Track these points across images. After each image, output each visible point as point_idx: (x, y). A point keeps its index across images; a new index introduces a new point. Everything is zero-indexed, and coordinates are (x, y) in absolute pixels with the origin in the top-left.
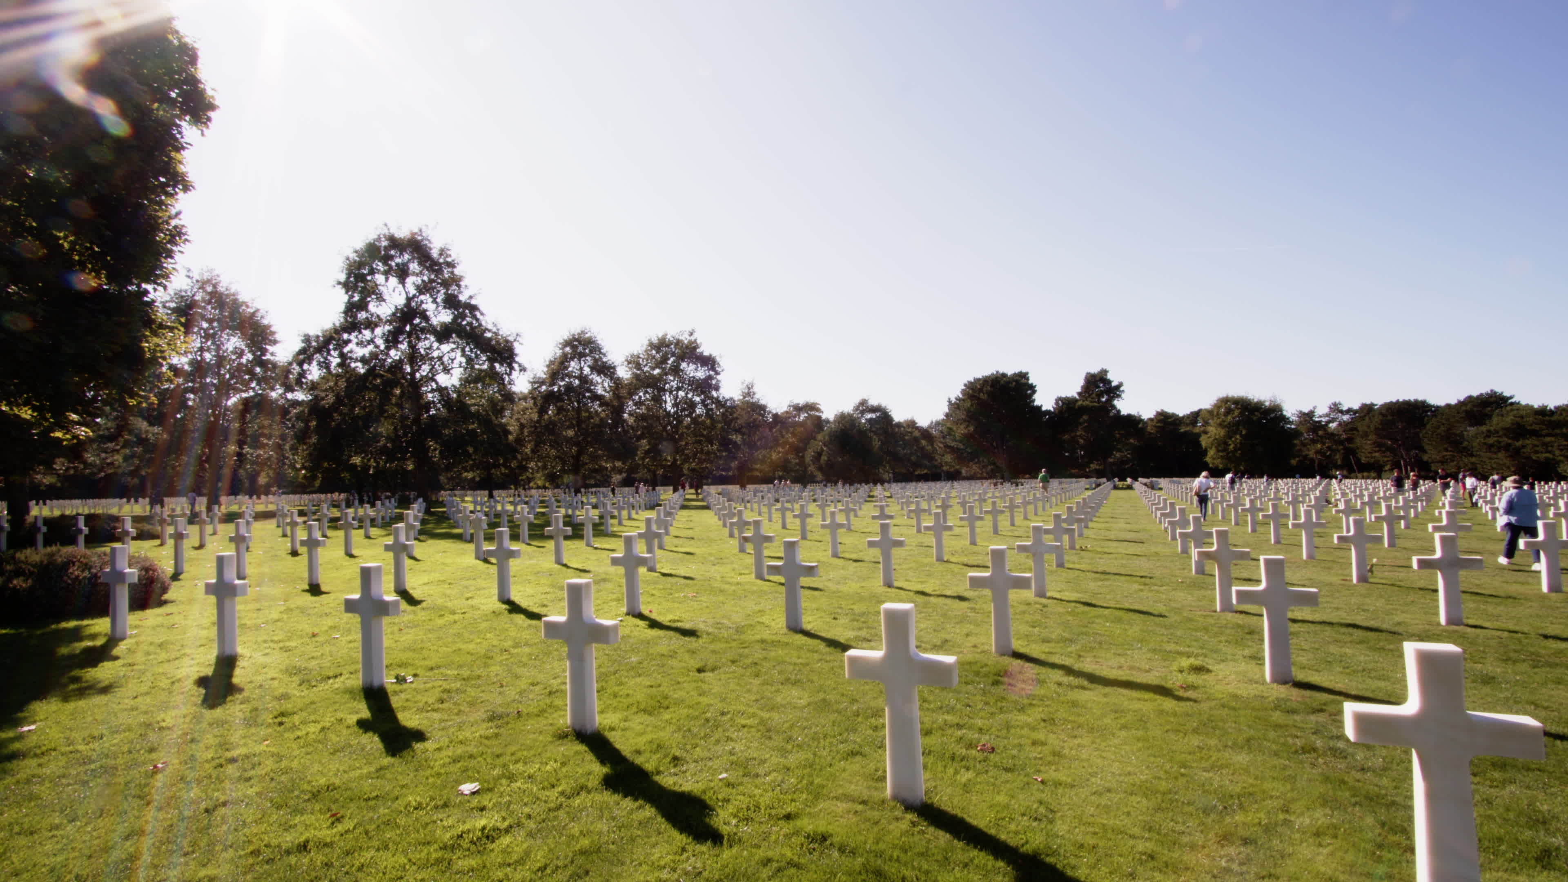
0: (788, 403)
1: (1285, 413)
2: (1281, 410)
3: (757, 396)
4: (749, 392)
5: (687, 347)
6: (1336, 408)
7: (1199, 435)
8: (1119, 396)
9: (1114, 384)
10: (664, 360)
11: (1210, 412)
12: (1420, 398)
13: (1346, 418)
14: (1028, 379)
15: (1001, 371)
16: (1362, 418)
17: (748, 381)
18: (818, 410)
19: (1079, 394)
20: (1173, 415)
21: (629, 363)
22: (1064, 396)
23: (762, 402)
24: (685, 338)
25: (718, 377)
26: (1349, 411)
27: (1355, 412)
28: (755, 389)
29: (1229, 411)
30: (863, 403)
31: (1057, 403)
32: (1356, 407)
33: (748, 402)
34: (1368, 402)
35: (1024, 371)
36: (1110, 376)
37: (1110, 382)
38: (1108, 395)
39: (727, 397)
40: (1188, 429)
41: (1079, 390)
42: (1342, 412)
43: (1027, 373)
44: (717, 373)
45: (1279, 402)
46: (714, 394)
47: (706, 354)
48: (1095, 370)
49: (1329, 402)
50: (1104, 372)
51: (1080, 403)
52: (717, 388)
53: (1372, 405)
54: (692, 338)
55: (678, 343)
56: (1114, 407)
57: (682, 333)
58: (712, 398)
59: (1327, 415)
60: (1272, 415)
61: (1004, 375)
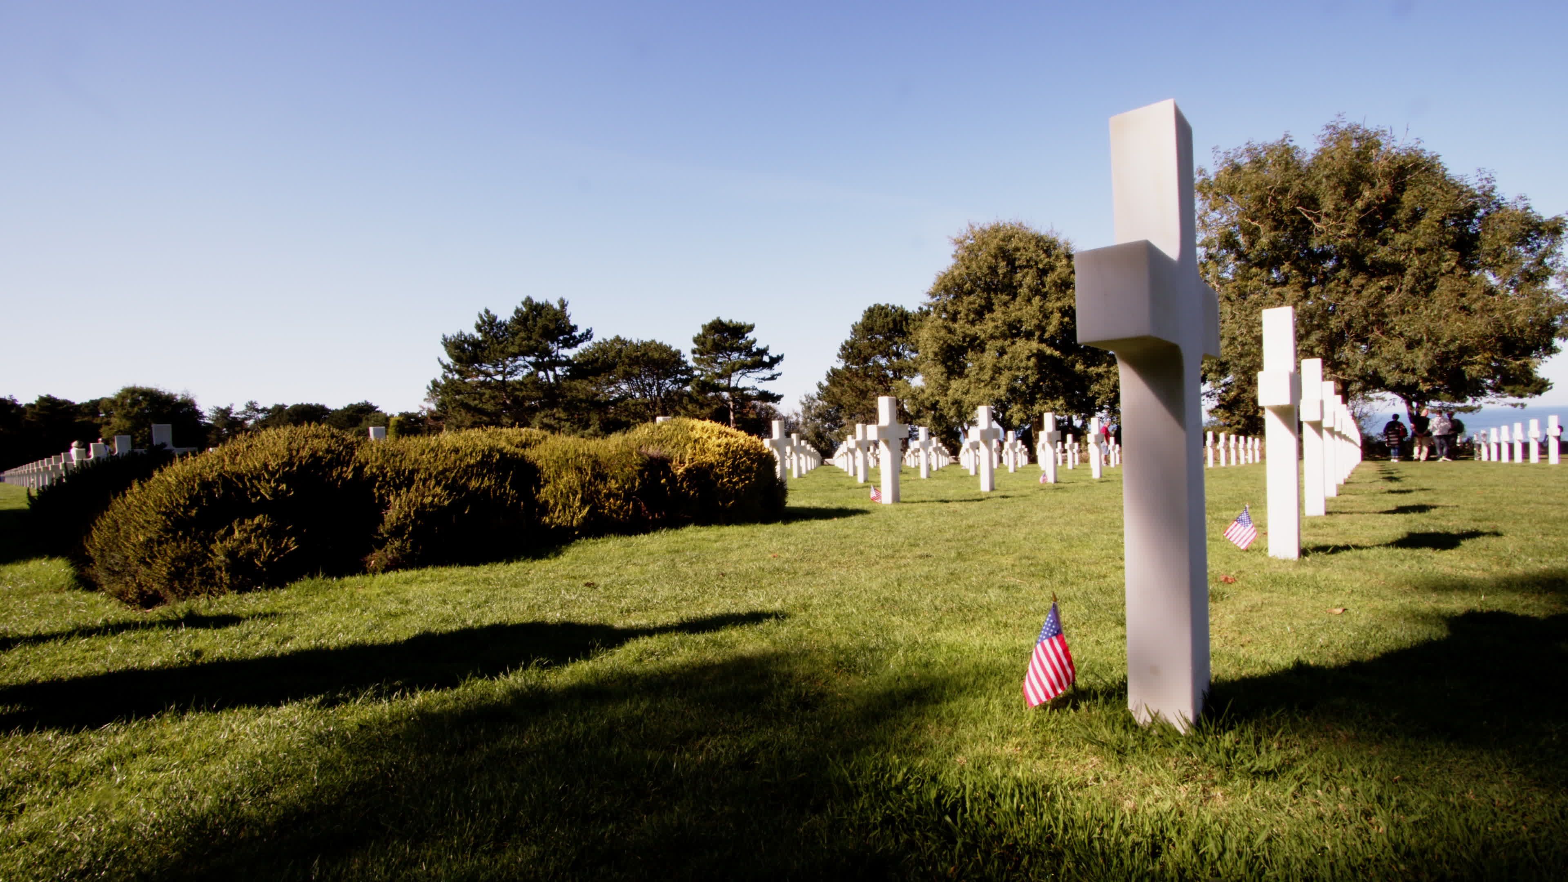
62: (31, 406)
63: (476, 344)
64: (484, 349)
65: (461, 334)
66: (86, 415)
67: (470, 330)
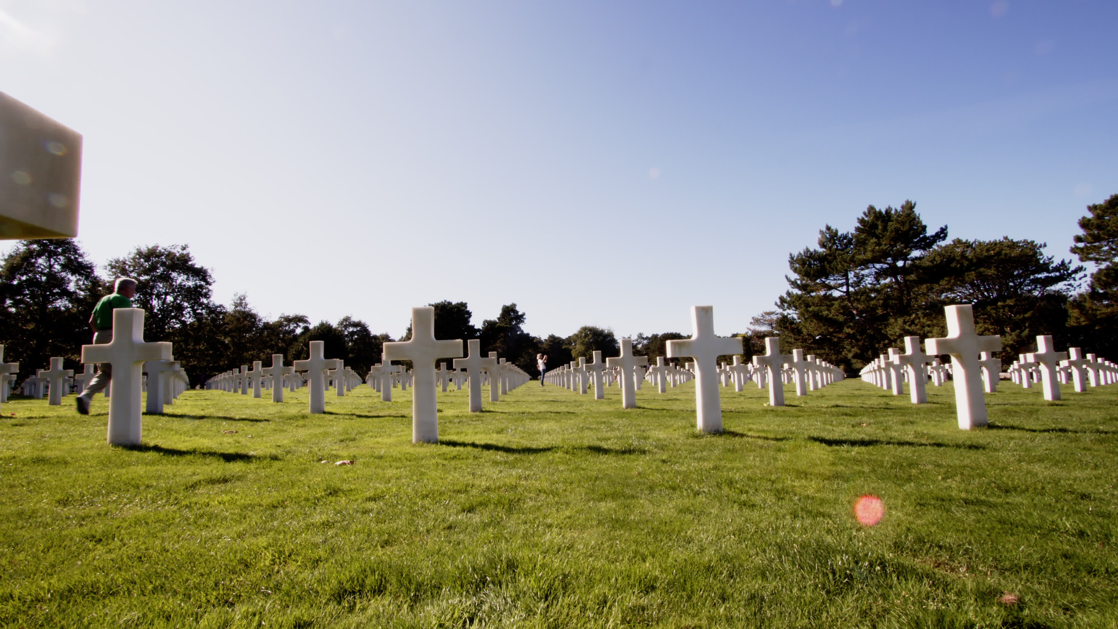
0: (280, 315)
1: (615, 337)
2: (613, 336)
3: (249, 306)
4: (241, 302)
5: (178, 259)
6: (640, 336)
7: (571, 350)
8: (523, 322)
9: (520, 313)
10: (153, 268)
11: (576, 335)
12: (678, 332)
13: (645, 342)
14: (466, 307)
15: (448, 300)
16: (652, 342)
17: (241, 293)
18: (306, 322)
19: (499, 319)
20: (559, 338)
21: (113, 267)
22: (488, 319)
23: (253, 312)
24: (177, 251)
25: (210, 287)
26: (647, 338)
27: (649, 339)
28: (247, 300)
29: (586, 335)
30: (347, 319)
31: (484, 324)
32: (650, 336)
33: (239, 312)
34: (655, 334)
35: (464, 302)
36: (517, 308)
37: (517, 312)
38: (516, 321)
39: (217, 303)
40: (566, 347)
41: (499, 316)
42: (643, 338)
43: (466, 304)
44: (208, 283)
45: (612, 331)
46: (205, 301)
47: (198, 266)
48: (508, 304)
49: (637, 333)
50: (514, 305)
51: (498, 324)
52: (206, 296)
53: (657, 335)
54: (185, 252)
55: (170, 255)
56: (520, 328)
57: (174, 246)
58: (201, 304)
59: (637, 340)
60: (609, 339)
61: (450, 303)
62: (546, 340)
63: (821, 258)
64: (829, 262)
65: (808, 250)
66: (566, 344)
67: (815, 247)
